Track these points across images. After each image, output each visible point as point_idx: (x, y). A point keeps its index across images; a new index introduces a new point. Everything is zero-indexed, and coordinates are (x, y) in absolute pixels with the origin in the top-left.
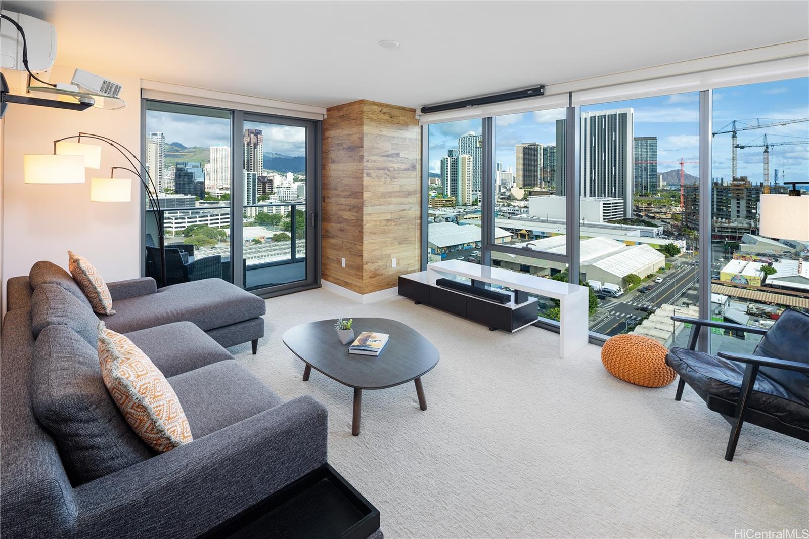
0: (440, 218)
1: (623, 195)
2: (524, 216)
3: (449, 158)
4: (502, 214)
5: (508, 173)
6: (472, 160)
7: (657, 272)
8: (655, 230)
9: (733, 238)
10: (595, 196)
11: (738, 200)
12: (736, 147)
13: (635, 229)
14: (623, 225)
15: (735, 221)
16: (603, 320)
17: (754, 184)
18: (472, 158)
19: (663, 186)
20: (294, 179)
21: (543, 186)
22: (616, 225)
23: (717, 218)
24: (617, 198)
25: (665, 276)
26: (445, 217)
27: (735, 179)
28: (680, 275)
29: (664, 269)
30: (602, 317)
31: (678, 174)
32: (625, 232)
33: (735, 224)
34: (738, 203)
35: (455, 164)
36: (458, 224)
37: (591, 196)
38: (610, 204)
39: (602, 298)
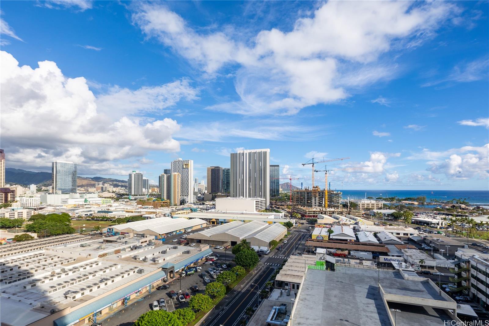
0: (160, 214)
1: (265, 196)
2: (213, 210)
3: (165, 175)
4: (200, 209)
5: (202, 184)
6: (180, 176)
7: (284, 237)
8: (281, 214)
9: (314, 216)
10: (251, 197)
11: (315, 197)
12: (315, 171)
13: (272, 215)
14: (266, 213)
15: (314, 208)
16: (261, 269)
17: (321, 189)
18: (180, 175)
19: (281, 191)
20: (37, 190)
21: (223, 192)
22: (262, 213)
23: (307, 207)
24: (262, 198)
25: (288, 239)
26: (164, 213)
27: (314, 187)
28: (294, 238)
29: (287, 235)
30: (261, 267)
31: (287, 185)
32: (267, 217)
33: (315, 210)
34: (315, 199)
35: (169, 179)
36: (172, 217)
37: (249, 197)
38: (259, 201)
39: (260, 256)
